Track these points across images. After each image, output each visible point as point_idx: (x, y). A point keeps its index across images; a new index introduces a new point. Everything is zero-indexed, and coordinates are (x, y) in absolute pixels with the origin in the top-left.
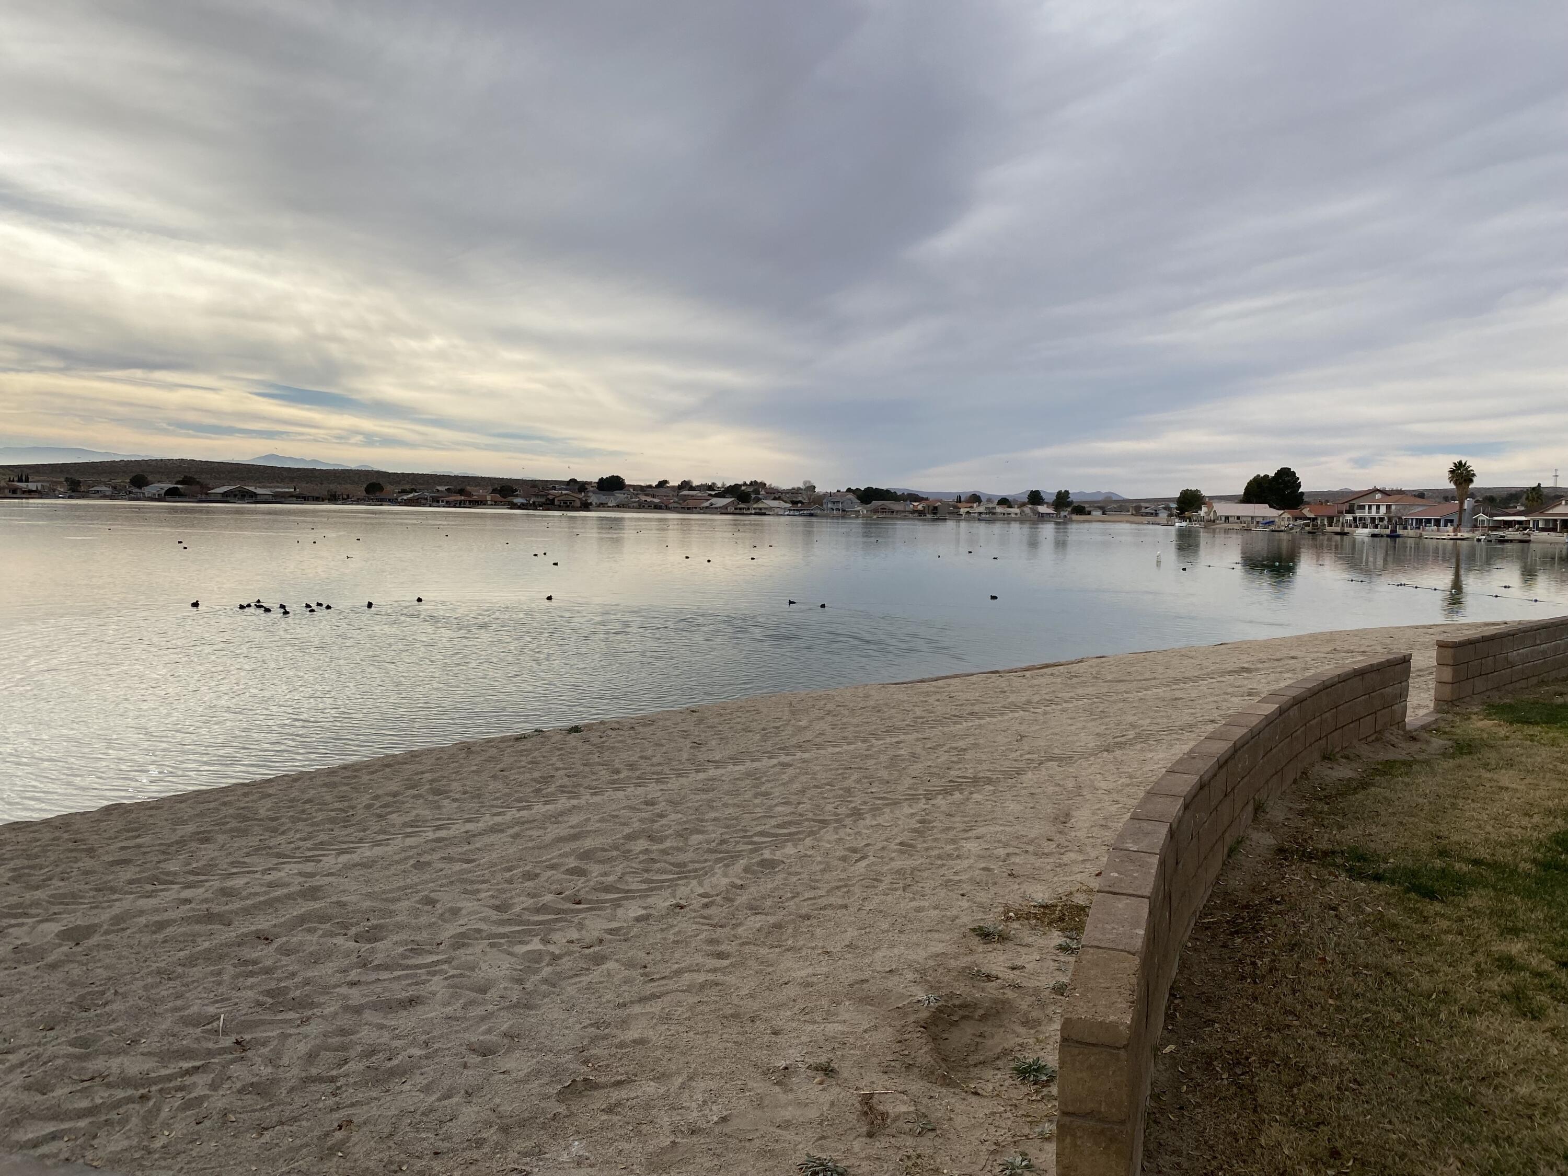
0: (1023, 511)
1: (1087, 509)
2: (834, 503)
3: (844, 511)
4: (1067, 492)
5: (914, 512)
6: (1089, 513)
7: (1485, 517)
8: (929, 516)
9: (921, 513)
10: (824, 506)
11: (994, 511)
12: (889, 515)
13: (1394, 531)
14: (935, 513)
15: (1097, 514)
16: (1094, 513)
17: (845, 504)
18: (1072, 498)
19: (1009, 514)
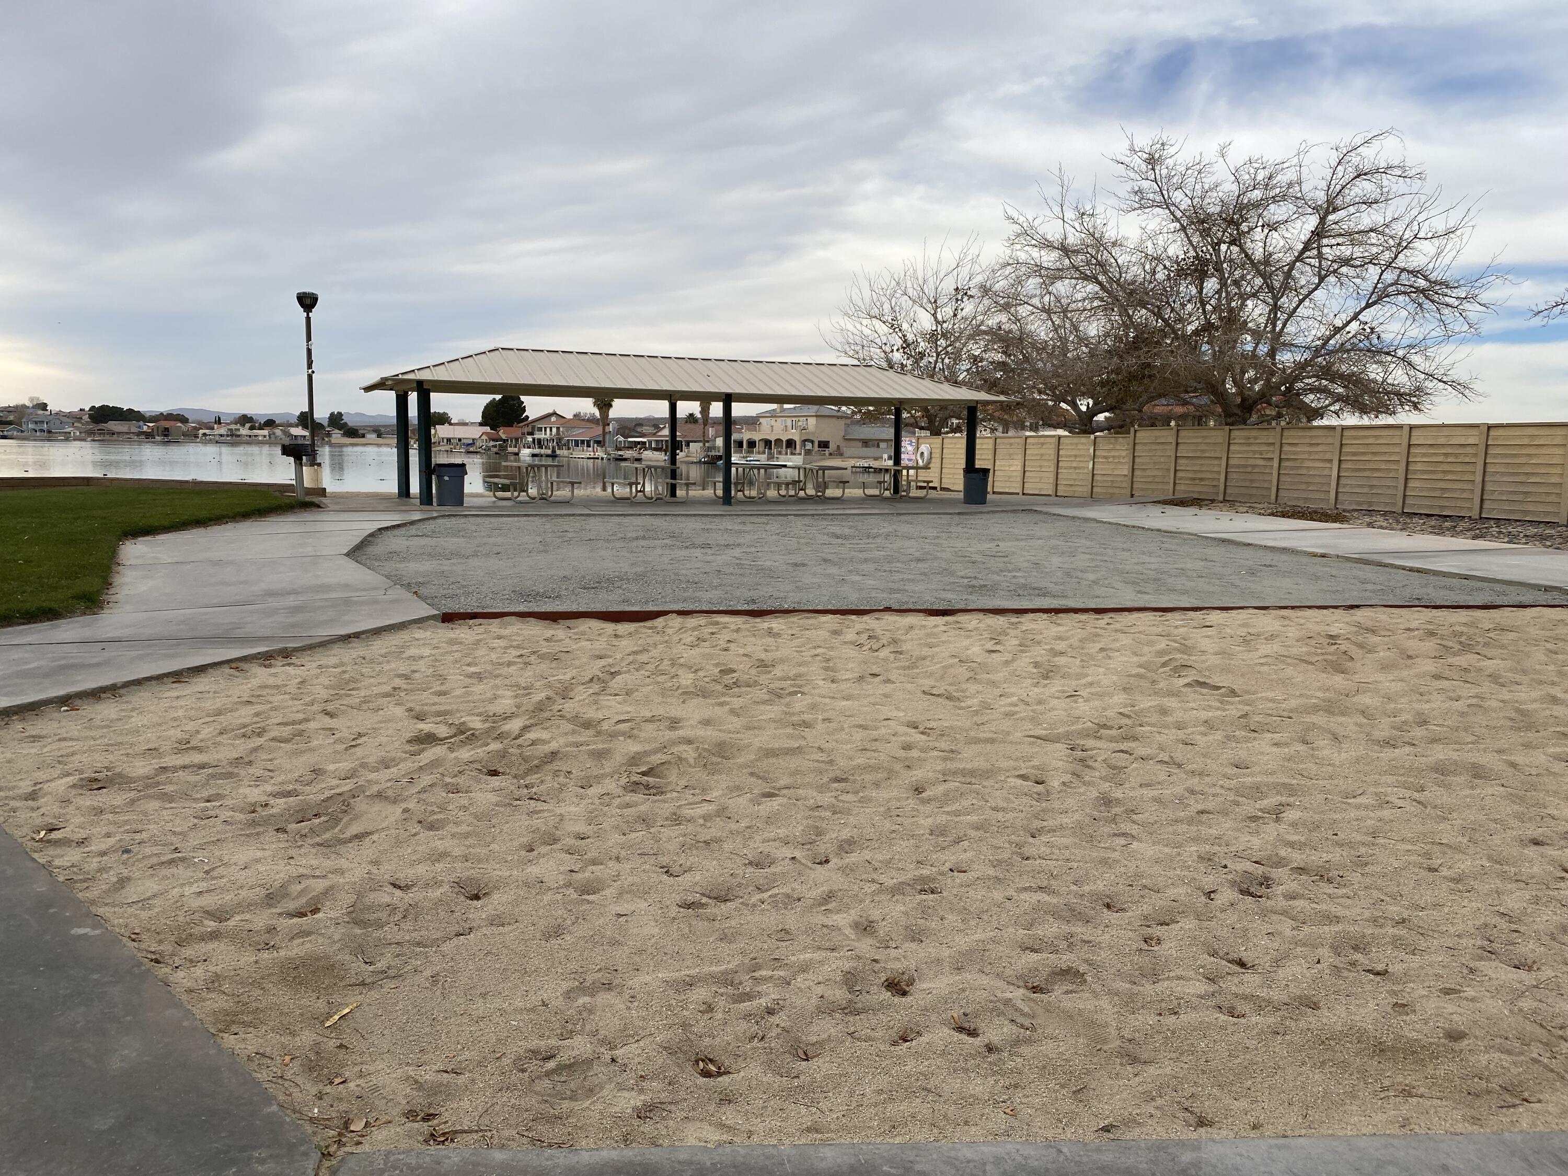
0: (274, 434)
1: (361, 432)
2: (36, 423)
3: (49, 432)
4: (340, 414)
5: (140, 434)
6: (363, 436)
7: (622, 439)
8: (158, 438)
9: (149, 435)
10: (24, 427)
11: (238, 433)
12: (107, 437)
13: (554, 451)
14: (166, 435)
15: (372, 437)
16: (368, 436)
17: (51, 424)
18: (346, 419)
19: (255, 436)
